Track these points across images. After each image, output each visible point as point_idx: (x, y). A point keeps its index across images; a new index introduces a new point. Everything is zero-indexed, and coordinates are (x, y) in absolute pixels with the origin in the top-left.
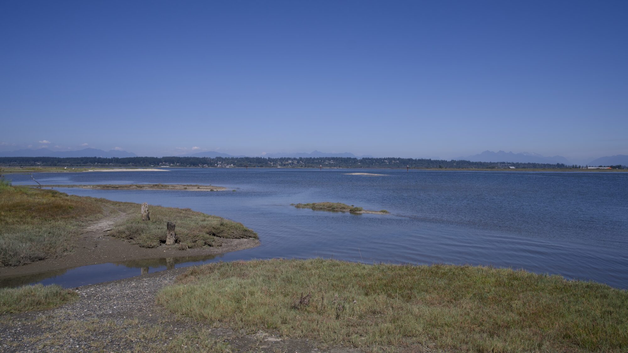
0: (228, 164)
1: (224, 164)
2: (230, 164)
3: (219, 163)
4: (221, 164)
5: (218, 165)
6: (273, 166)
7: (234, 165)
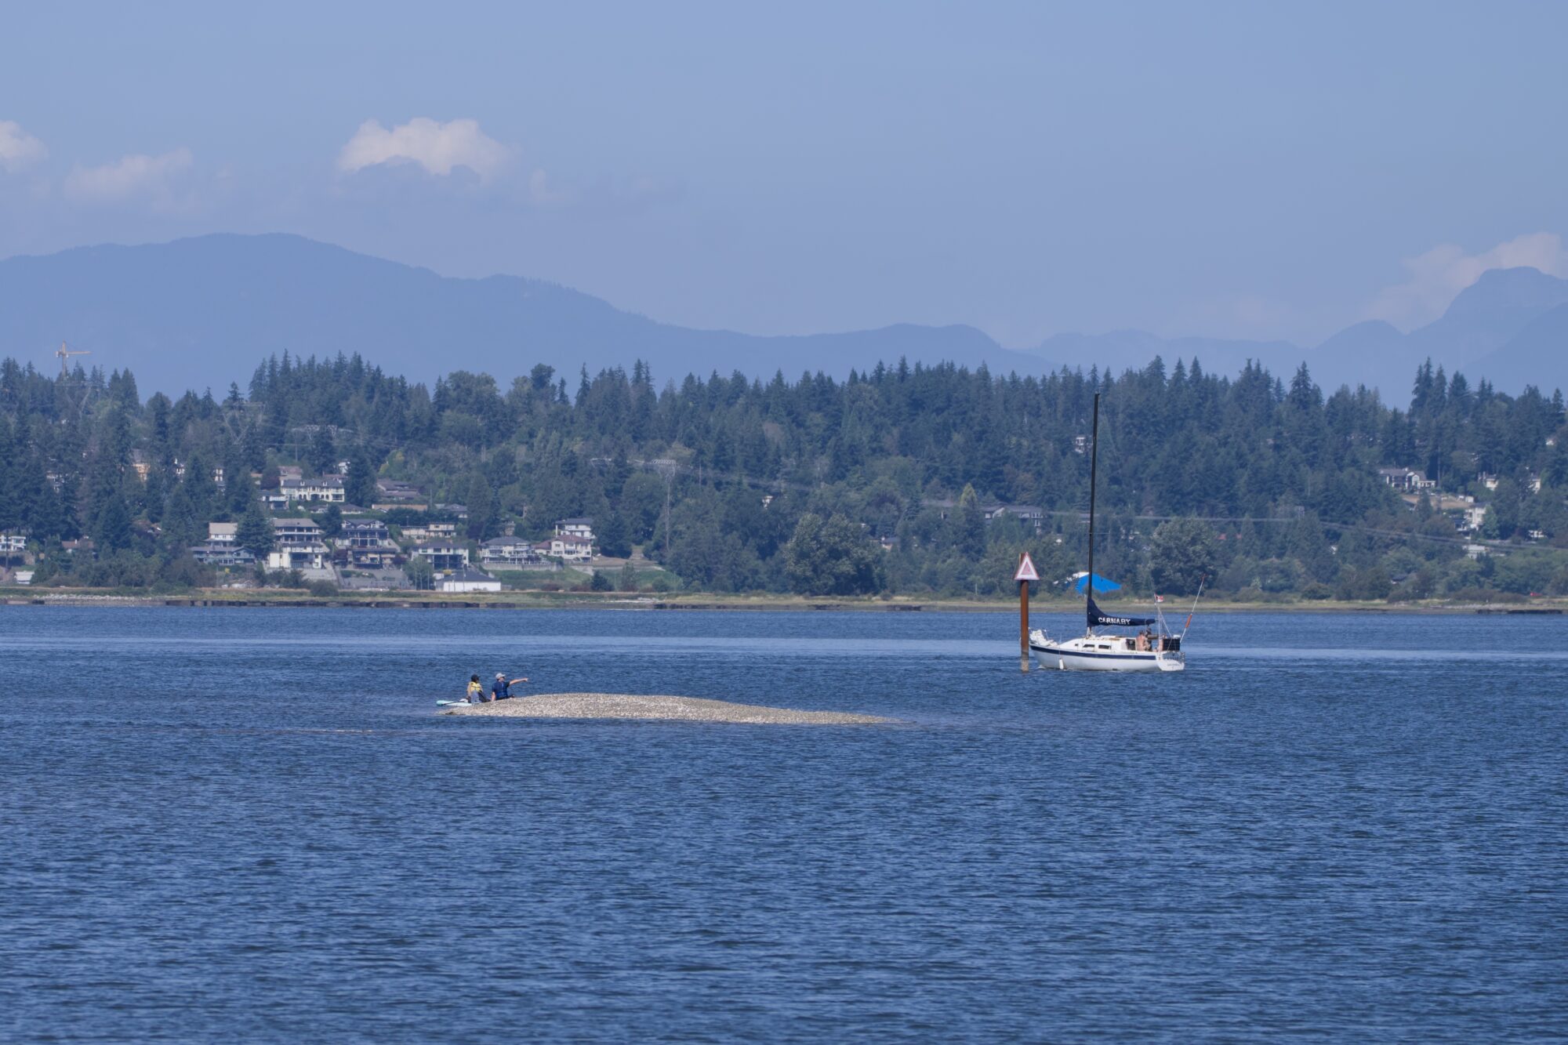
0: (482, 531)
1: (401, 519)
2: (539, 530)
3: (294, 488)
4: (331, 524)
5: (255, 539)
6: (1487, 566)
7: (611, 544)
